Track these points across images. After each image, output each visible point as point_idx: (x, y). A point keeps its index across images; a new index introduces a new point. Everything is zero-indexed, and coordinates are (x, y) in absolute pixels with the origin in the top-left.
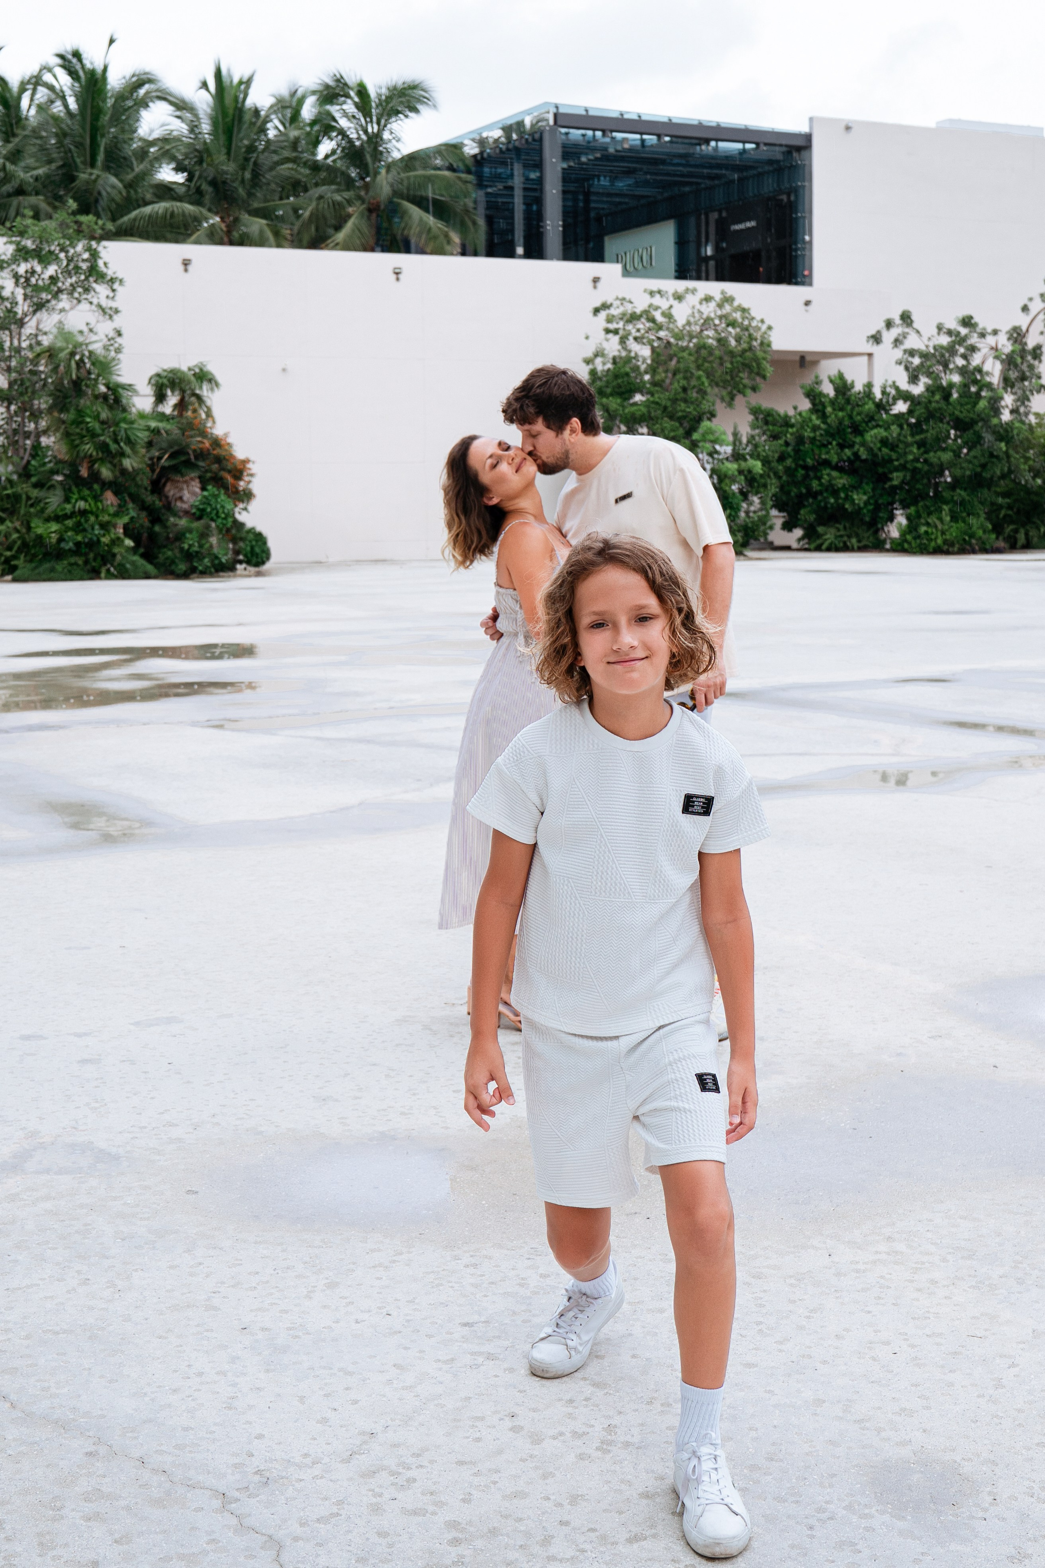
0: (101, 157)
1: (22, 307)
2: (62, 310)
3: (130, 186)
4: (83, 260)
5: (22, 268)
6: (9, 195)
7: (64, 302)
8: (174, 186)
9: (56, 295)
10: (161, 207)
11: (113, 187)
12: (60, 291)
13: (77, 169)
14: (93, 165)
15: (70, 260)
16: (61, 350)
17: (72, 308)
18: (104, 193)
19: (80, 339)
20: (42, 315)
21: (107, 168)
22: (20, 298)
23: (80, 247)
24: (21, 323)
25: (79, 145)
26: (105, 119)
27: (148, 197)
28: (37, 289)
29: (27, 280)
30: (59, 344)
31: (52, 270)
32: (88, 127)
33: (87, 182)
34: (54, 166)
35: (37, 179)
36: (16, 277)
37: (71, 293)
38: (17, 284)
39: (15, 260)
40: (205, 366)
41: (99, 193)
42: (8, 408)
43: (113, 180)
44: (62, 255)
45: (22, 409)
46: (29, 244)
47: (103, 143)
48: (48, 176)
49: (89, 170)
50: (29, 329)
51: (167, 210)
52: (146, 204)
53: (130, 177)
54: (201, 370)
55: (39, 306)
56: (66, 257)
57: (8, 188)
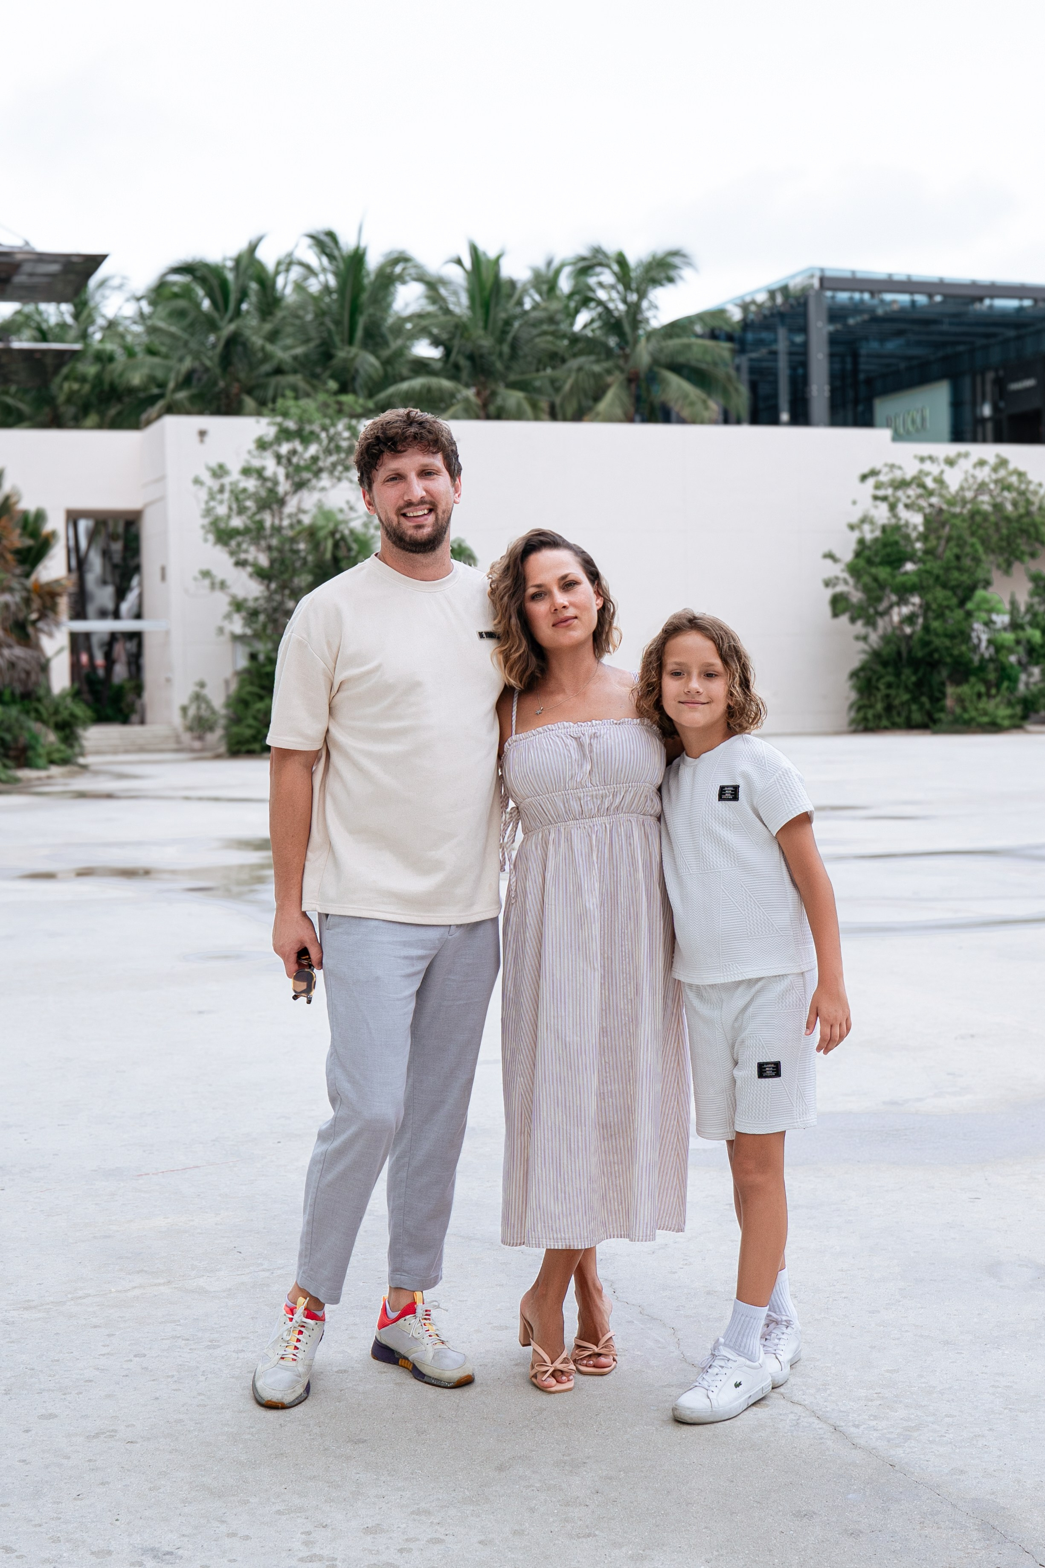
0: (359, 333)
1: (284, 487)
2: (323, 489)
3: (387, 363)
4: (345, 439)
5: (284, 449)
6: (268, 375)
7: (325, 480)
8: (431, 362)
9: (318, 473)
10: (418, 383)
11: (372, 365)
12: (320, 470)
13: (335, 347)
14: (351, 341)
15: (331, 439)
16: (322, 528)
17: (333, 486)
18: (361, 371)
19: (340, 517)
20: (304, 494)
21: (365, 346)
22: (281, 478)
23: (340, 426)
24: (282, 502)
25: (338, 323)
26: (365, 297)
27: (405, 371)
28: (298, 469)
29: (289, 461)
30: (321, 522)
31: (313, 449)
32: (347, 305)
33: (345, 360)
34: (312, 345)
35: (295, 358)
36: (279, 458)
37: (331, 471)
38: (279, 462)
39: (278, 440)
40: (463, 541)
41: (357, 371)
42: (268, 587)
43: (372, 359)
44: (323, 435)
45: (283, 587)
46: (291, 425)
47: (362, 321)
48: (306, 355)
49: (347, 348)
50: (290, 507)
51: (423, 386)
52: (403, 379)
53: (386, 353)
54: (460, 546)
55: (299, 486)
56: (328, 436)
57: (267, 368)
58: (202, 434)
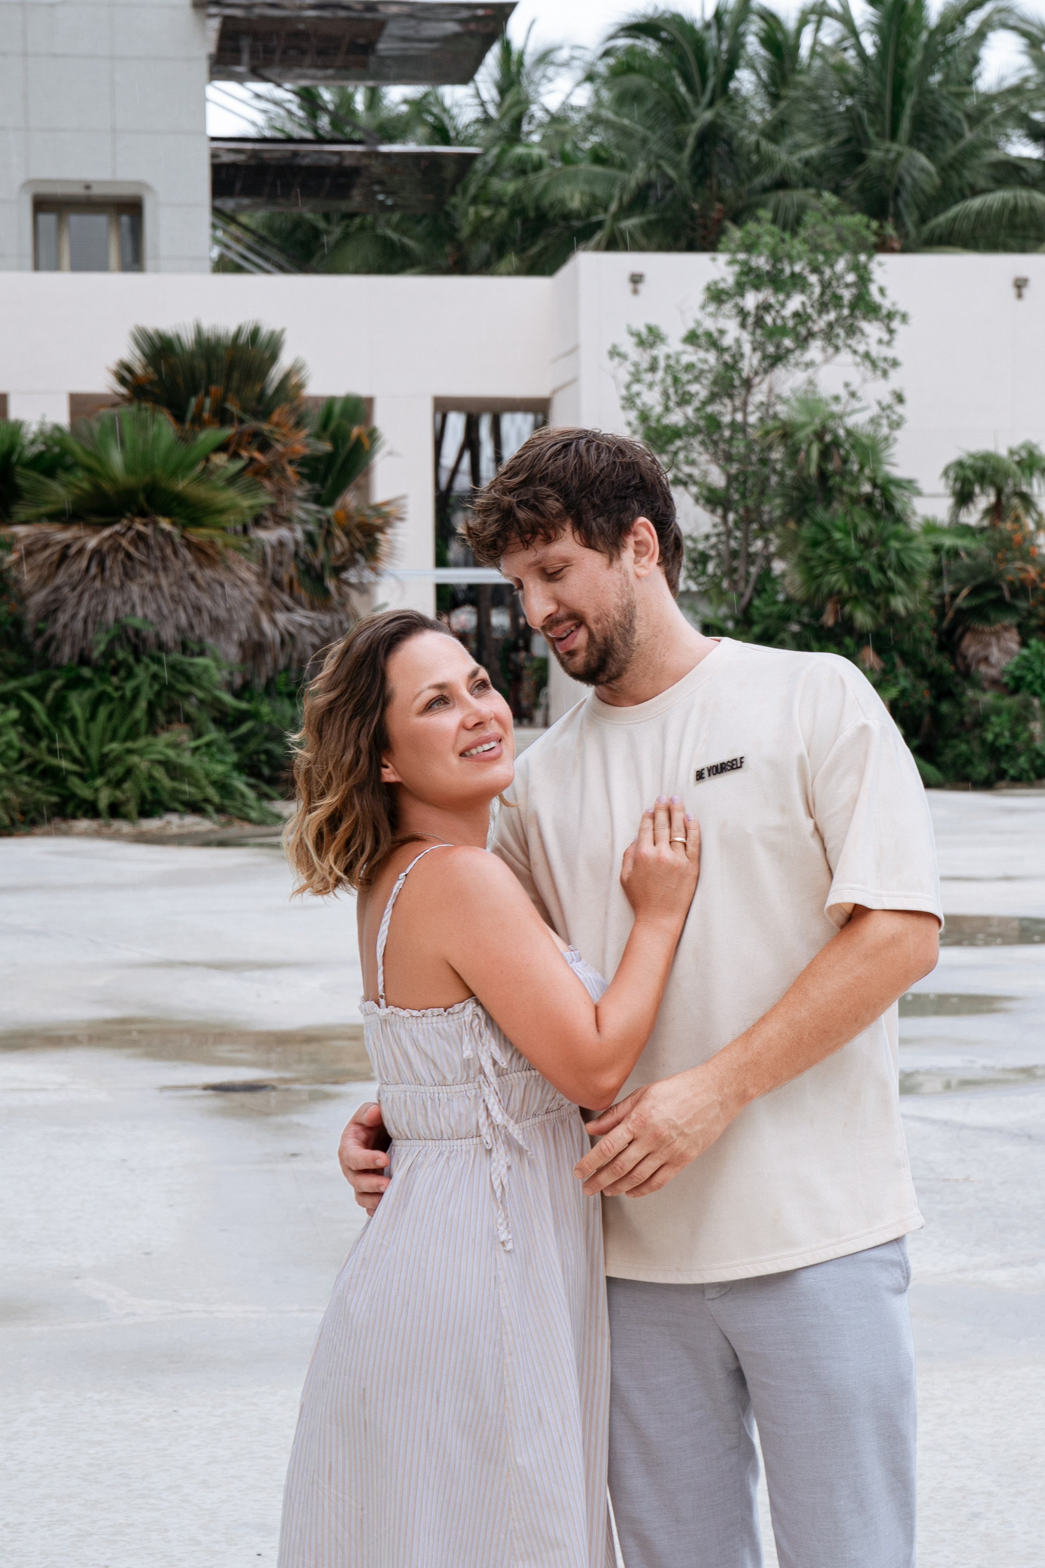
0: (905, 125)
1: (750, 361)
2: (809, 365)
3: (948, 169)
4: (847, 286)
5: (751, 300)
6: (766, 190)
7: (815, 351)
8: (1025, 164)
9: (803, 342)
10: (996, 198)
11: (923, 170)
12: (811, 335)
13: (869, 144)
14: (894, 136)
15: (826, 285)
16: (803, 426)
17: (827, 361)
18: (908, 181)
19: (836, 408)
20: (780, 372)
21: (914, 141)
22: (747, 348)
23: (841, 265)
24: (748, 384)
25: (874, 108)
26: (915, 61)
27: (981, 183)
28: (775, 333)
29: (759, 322)
30: (801, 418)
31: (795, 303)
32: (889, 79)
33: (883, 164)
34: (833, 142)
35: (807, 163)
36: (743, 313)
37: (829, 335)
38: (743, 325)
39: (740, 289)
40: (1036, 447)
41: (901, 181)
42: (724, 518)
43: (923, 160)
44: (813, 279)
45: (745, 520)
46: (761, 262)
47: (910, 100)
48: (824, 157)
49: (887, 144)
50: (758, 396)
51: (1005, 203)
52: (976, 192)
53: (951, 151)
54: (1031, 454)
55: (775, 360)
56: (821, 281)
57: (764, 179)
58: (636, 279)
